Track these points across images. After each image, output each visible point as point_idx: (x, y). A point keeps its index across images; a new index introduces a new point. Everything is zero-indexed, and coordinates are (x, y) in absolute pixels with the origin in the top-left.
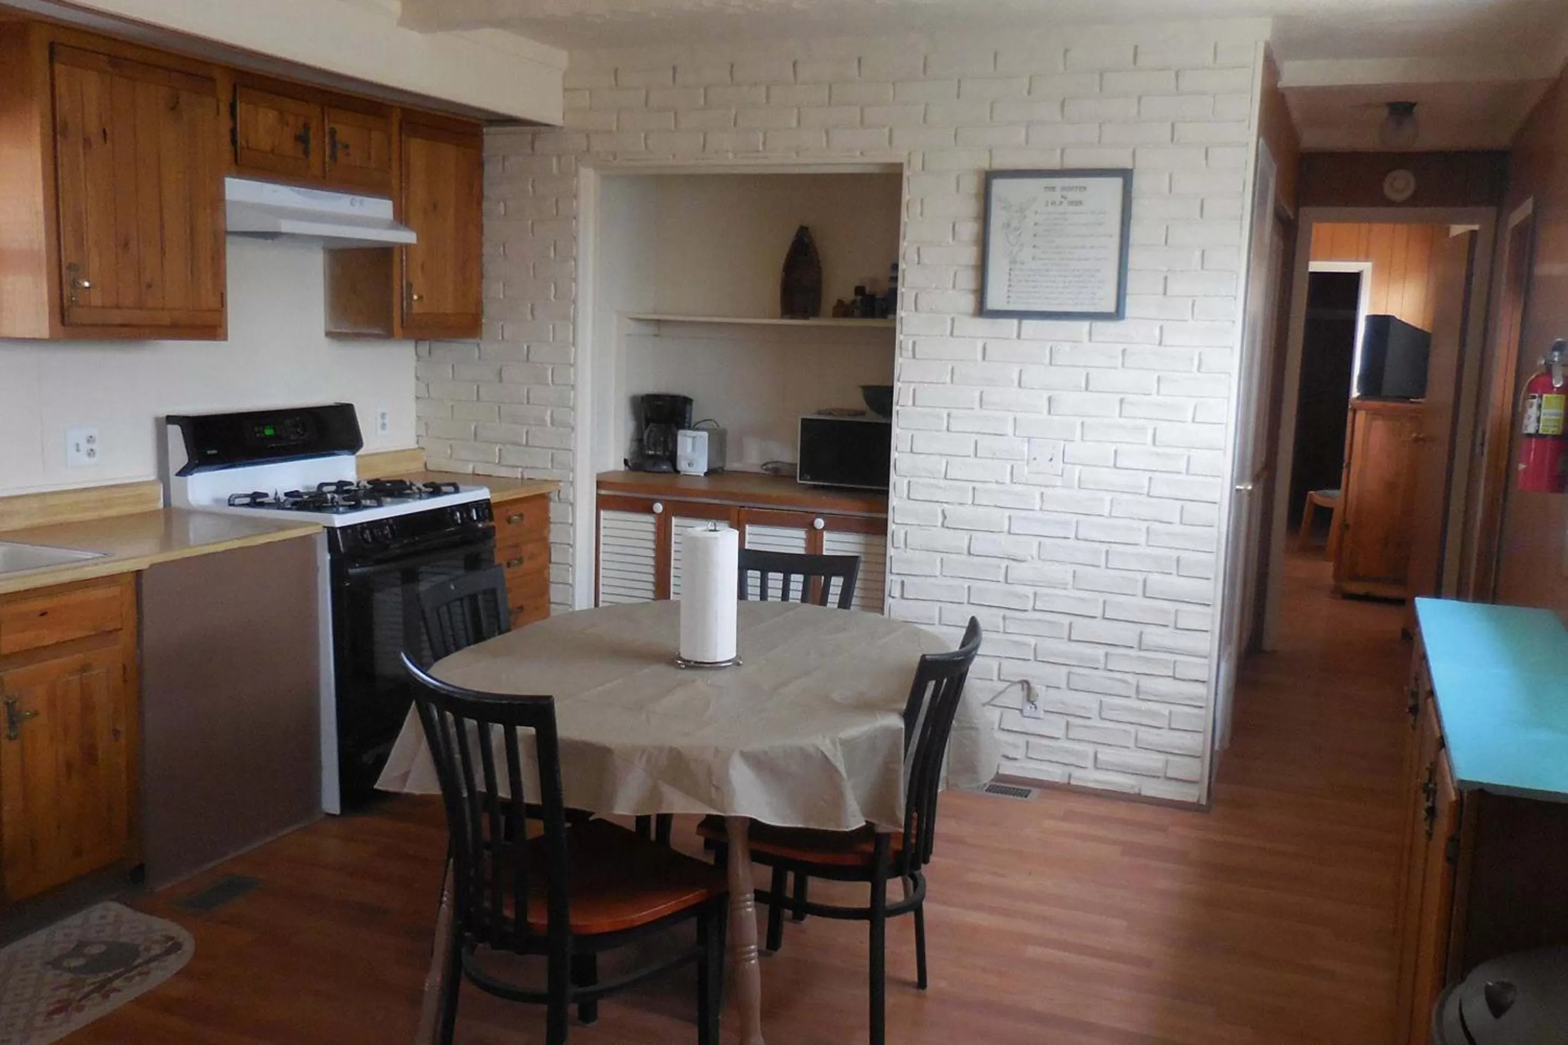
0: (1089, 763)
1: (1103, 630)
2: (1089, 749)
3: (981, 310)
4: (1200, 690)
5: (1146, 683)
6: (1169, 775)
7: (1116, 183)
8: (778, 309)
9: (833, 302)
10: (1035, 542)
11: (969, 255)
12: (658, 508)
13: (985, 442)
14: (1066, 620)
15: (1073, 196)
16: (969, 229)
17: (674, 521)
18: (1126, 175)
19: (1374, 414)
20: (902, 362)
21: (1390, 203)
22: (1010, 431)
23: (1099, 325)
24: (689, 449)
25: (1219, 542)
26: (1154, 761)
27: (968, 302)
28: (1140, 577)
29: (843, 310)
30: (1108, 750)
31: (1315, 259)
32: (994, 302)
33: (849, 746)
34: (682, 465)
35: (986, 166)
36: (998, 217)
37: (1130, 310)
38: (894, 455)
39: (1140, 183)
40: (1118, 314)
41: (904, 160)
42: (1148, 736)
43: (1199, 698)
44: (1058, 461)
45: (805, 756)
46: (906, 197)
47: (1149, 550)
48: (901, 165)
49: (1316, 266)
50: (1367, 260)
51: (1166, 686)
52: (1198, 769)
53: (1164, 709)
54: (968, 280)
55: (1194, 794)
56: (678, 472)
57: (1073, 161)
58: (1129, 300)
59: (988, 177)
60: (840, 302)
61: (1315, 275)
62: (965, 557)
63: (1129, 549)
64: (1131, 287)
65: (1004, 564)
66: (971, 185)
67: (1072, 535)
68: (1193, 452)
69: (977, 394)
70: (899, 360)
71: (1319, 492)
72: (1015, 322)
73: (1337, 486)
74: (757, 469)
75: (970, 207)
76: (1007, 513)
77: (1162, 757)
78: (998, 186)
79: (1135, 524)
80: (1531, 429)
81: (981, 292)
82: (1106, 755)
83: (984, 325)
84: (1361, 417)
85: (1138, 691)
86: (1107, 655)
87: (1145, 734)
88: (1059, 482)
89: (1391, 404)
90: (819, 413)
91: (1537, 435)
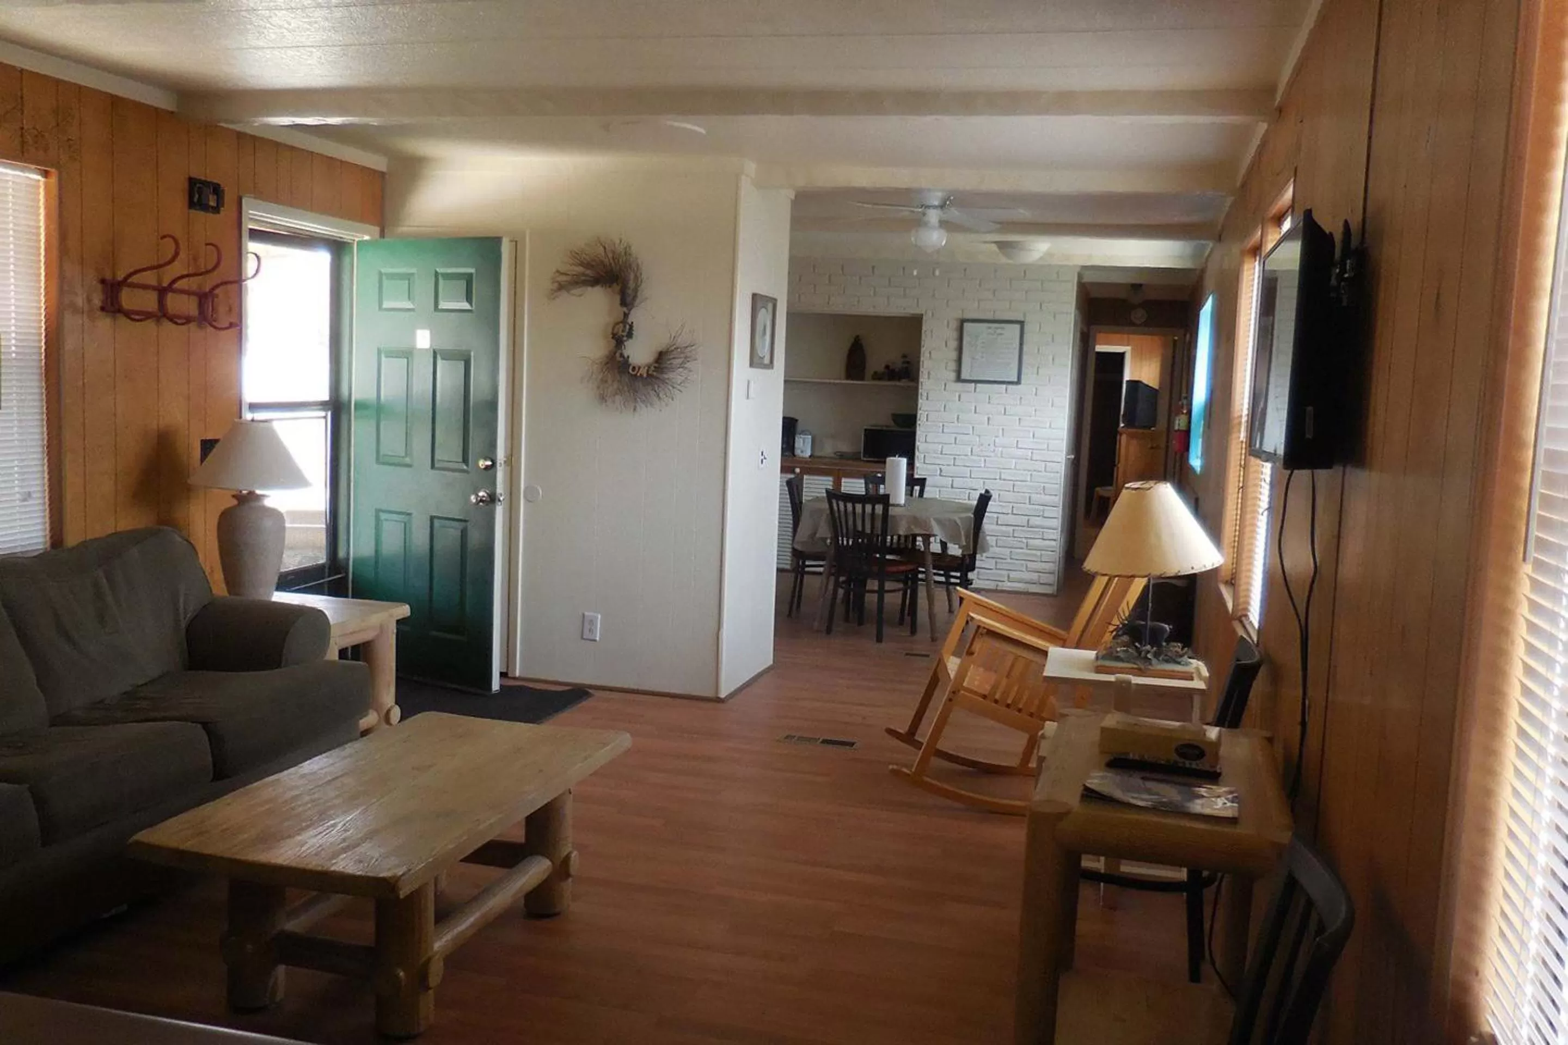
0: (1006, 579)
1: (1011, 519)
2: (1005, 573)
3: (959, 379)
4: (1053, 543)
5: (1031, 542)
6: (1042, 582)
7: (1017, 327)
8: (843, 374)
9: (872, 372)
10: (982, 481)
11: (954, 355)
12: (798, 470)
13: (959, 437)
14: (995, 515)
15: (999, 331)
16: (953, 344)
17: (805, 477)
18: (1022, 323)
19: (1131, 436)
20: (921, 402)
21: (1134, 324)
22: (971, 432)
23: (1010, 387)
24: (802, 444)
25: (1061, 478)
26: (1035, 576)
27: (953, 375)
28: (1027, 495)
29: (877, 376)
30: (1014, 573)
31: (1100, 344)
32: (964, 375)
33: (960, 518)
34: (798, 452)
35: (960, 316)
36: (966, 339)
37: (1023, 382)
38: (917, 443)
39: (1027, 328)
40: (1018, 382)
41: (923, 312)
42: (1031, 565)
43: (1053, 547)
44: (992, 445)
45: (950, 520)
46: (924, 328)
47: (1031, 484)
48: (922, 315)
49: (1100, 348)
50: (1128, 345)
51: (1038, 542)
52: (1052, 579)
53: (1038, 553)
54: (952, 366)
55: (1049, 590)
56: (794, 455)
57: (999, 316)
58: (1023, 376)
59: (962, 322)
60: (875, 373)
61: (1098, 353)
62: (950, 489)
63: (1024, 483)
64: (1024, 370)
65: (968, 491)
66: (954, 325)
67: (998, 477)
68: (1050, 441)
69: (956, 416)
70: (920, 401)
71: (1103, 488)
72: (973, 384)
73: (1111, 485)
74: (833, 455)
75: (955, 335)
76: (969, 469)
77: (1037, 574)
78: (967, 326)
79: (1026, 472)
80: (1176, 428)
81: (959, 372)
82: (1013, 575)
83: (960, 386)
84: (1124, 438)
85: (1027, 546)
86: (1014, 530)
87: (1029, 564)
88: (992, 454)
89: (1140, 431)
90: (872, 426)
91: (1179, 430)
